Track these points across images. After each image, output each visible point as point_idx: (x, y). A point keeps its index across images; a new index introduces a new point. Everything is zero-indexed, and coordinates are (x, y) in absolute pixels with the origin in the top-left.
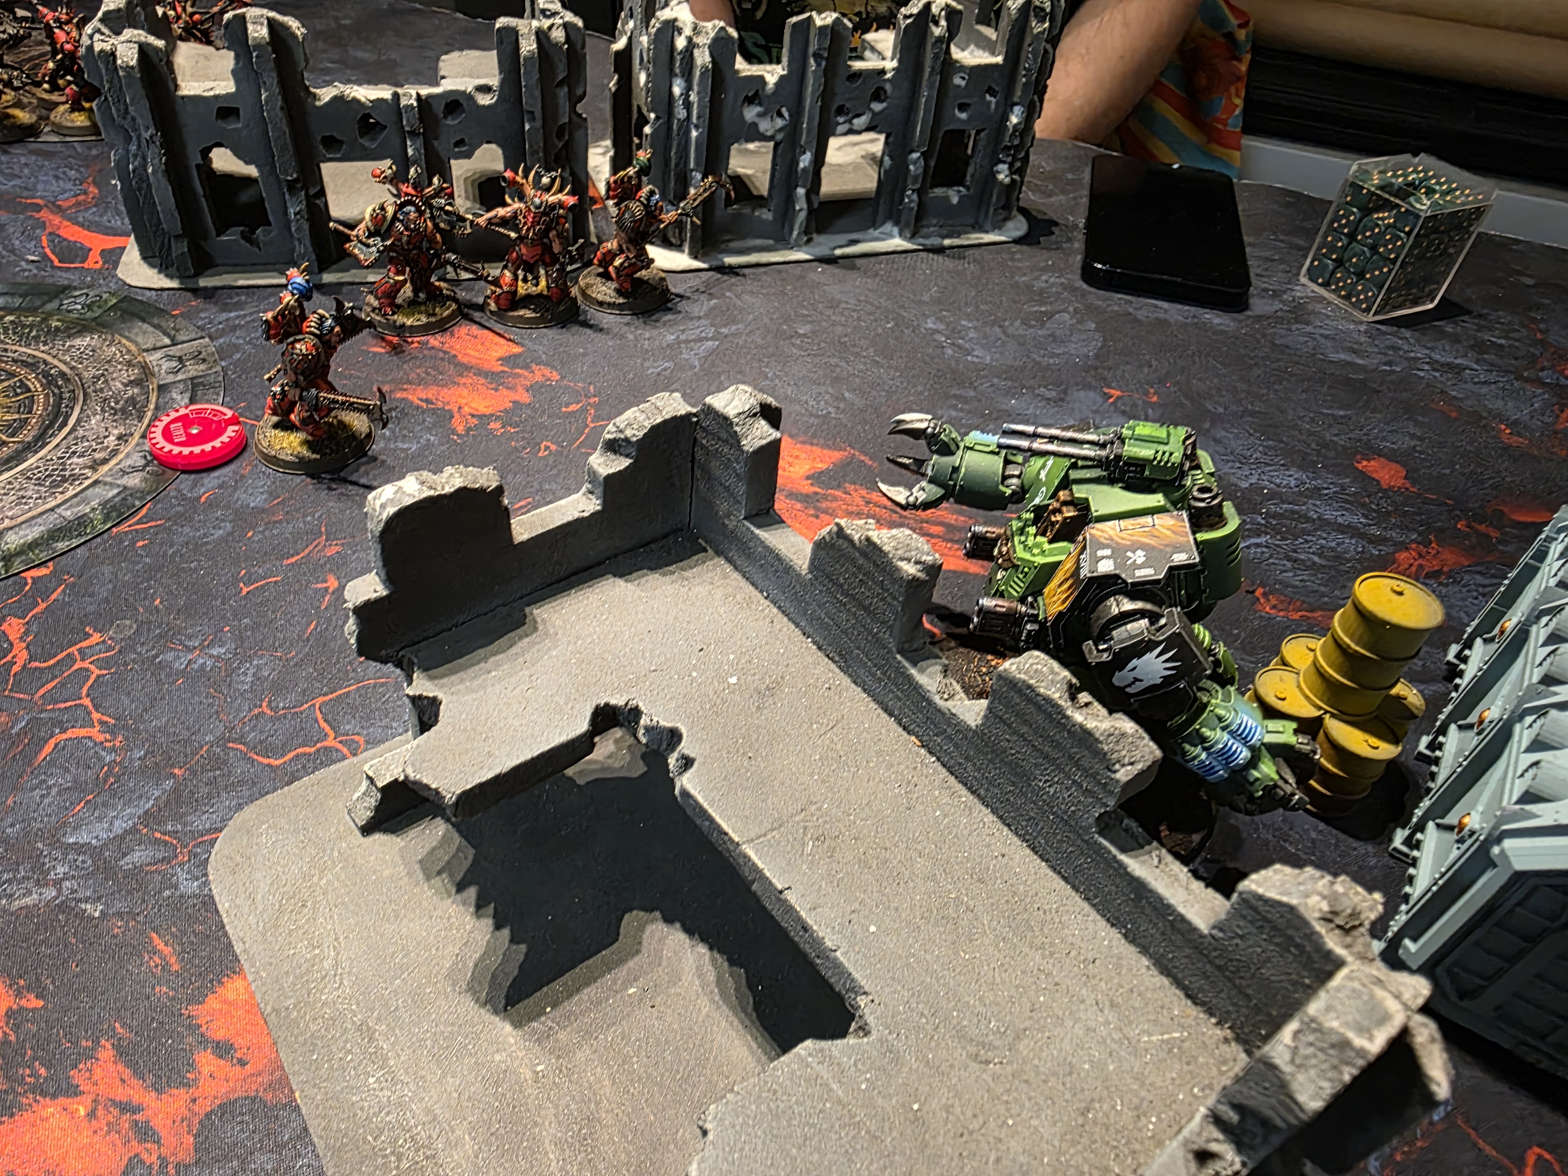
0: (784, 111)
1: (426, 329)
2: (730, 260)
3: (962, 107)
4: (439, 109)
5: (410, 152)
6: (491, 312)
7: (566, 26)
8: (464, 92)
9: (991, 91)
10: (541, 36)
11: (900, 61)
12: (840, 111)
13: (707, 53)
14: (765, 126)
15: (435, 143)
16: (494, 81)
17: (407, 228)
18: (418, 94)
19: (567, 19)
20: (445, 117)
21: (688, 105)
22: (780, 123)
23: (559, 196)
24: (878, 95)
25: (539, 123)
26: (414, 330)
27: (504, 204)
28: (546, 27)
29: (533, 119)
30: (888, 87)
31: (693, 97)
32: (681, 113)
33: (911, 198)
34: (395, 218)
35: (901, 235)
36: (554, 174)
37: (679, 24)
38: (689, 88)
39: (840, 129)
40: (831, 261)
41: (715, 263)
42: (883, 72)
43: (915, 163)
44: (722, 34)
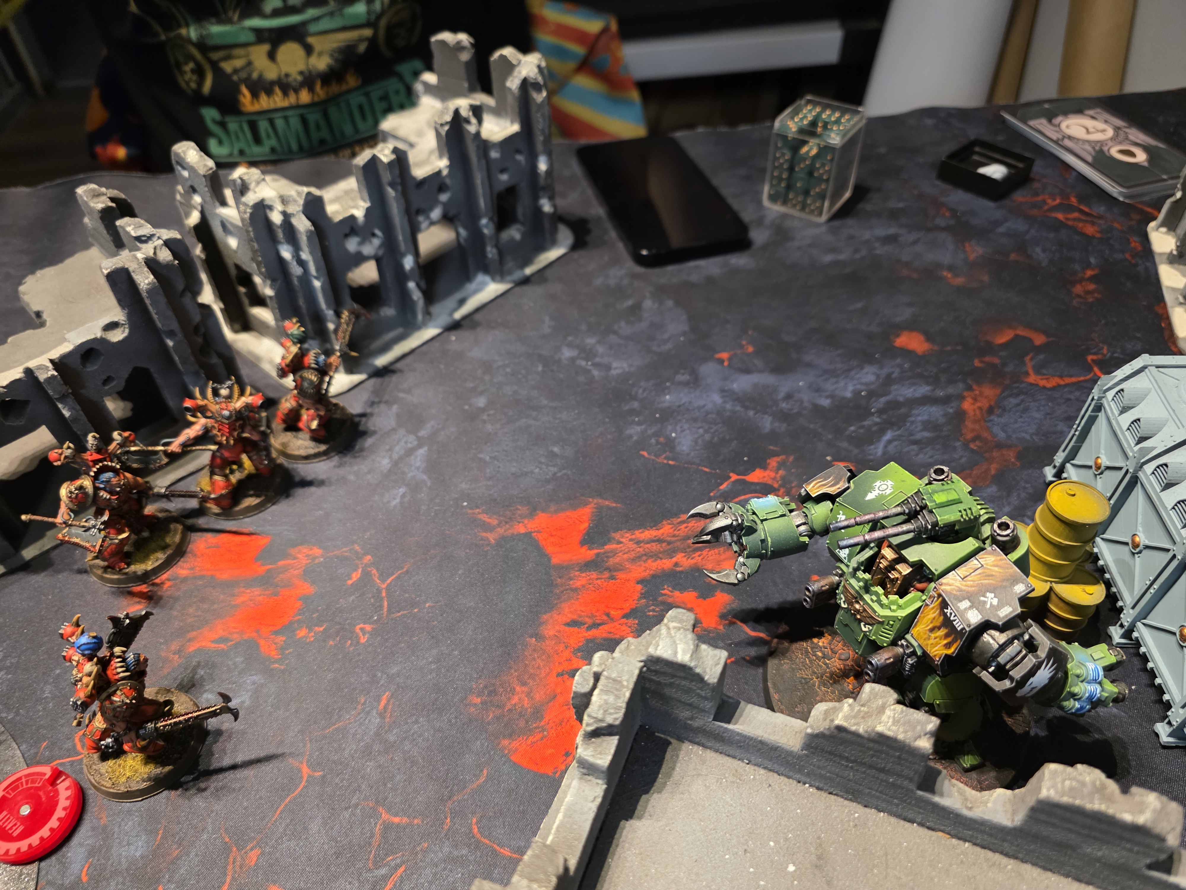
0: (378, 232)
1: (167, 564)
2: (381, 361)
3: (503, 171)
4: (76, 363)
5: (66, 413)
6: (217, 515)
7: (168, 244)
8: (95, 339)
9: (518, 151)
10: (151, 264)
11: (450, 159)
12: (418, 212)
13: (304, 218)
14: (368, 249)
15: (83, 391)
16: (118, 315)
17: (111, 493)
18: (52, 361)
19: (165, 237)
20: (84, 367)
21: (301, 263)
22: (376, 242)
23: (243, 399)
24: (442, 188)
25: (180, 336)
26: (156, 571)
27: (190, 424)
28: (151, 253)
29: (171, 334)
30: (448, 181)
31: (305, 255)
32: (297, 270)
33: (491, 252)
34: (96, 489)
35: (494, 279)
36: (229, 383)
37: (267, 202)
38: (296, 248)
39: (424, 225)
40: (455, 326)
41: (371, 370)
42: (439, 173)
43: (486, 226)
44: (310, 198)
